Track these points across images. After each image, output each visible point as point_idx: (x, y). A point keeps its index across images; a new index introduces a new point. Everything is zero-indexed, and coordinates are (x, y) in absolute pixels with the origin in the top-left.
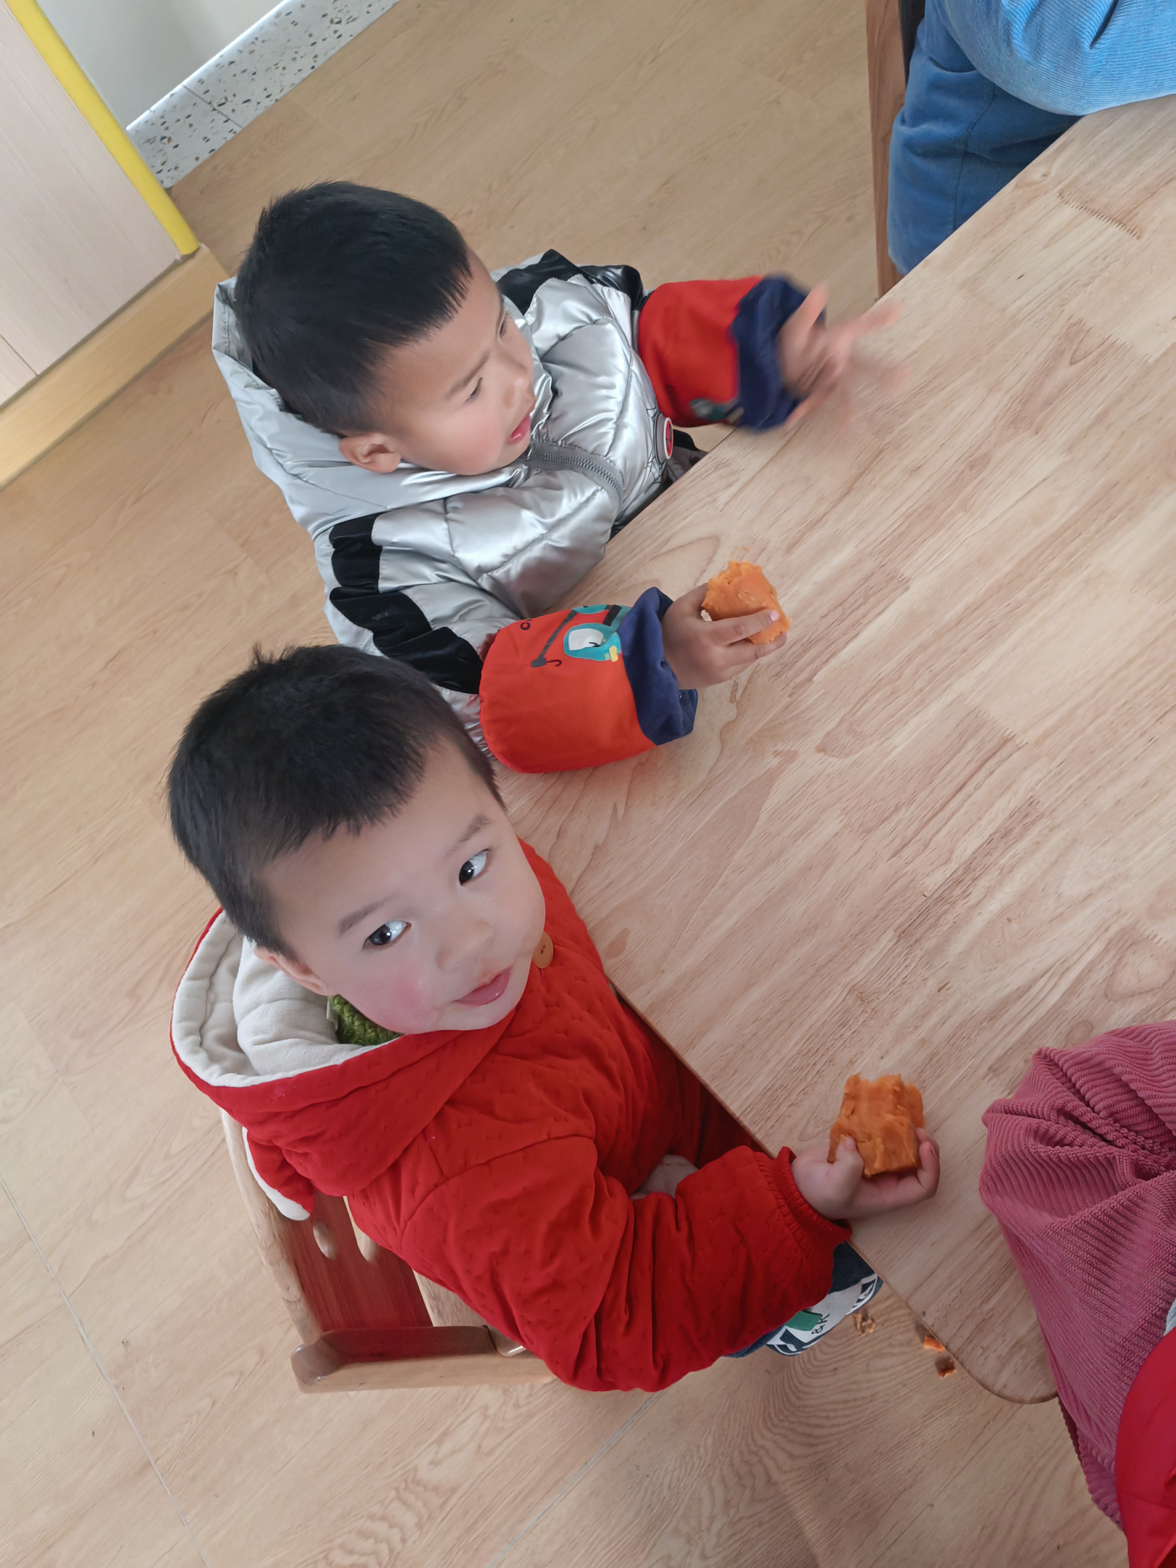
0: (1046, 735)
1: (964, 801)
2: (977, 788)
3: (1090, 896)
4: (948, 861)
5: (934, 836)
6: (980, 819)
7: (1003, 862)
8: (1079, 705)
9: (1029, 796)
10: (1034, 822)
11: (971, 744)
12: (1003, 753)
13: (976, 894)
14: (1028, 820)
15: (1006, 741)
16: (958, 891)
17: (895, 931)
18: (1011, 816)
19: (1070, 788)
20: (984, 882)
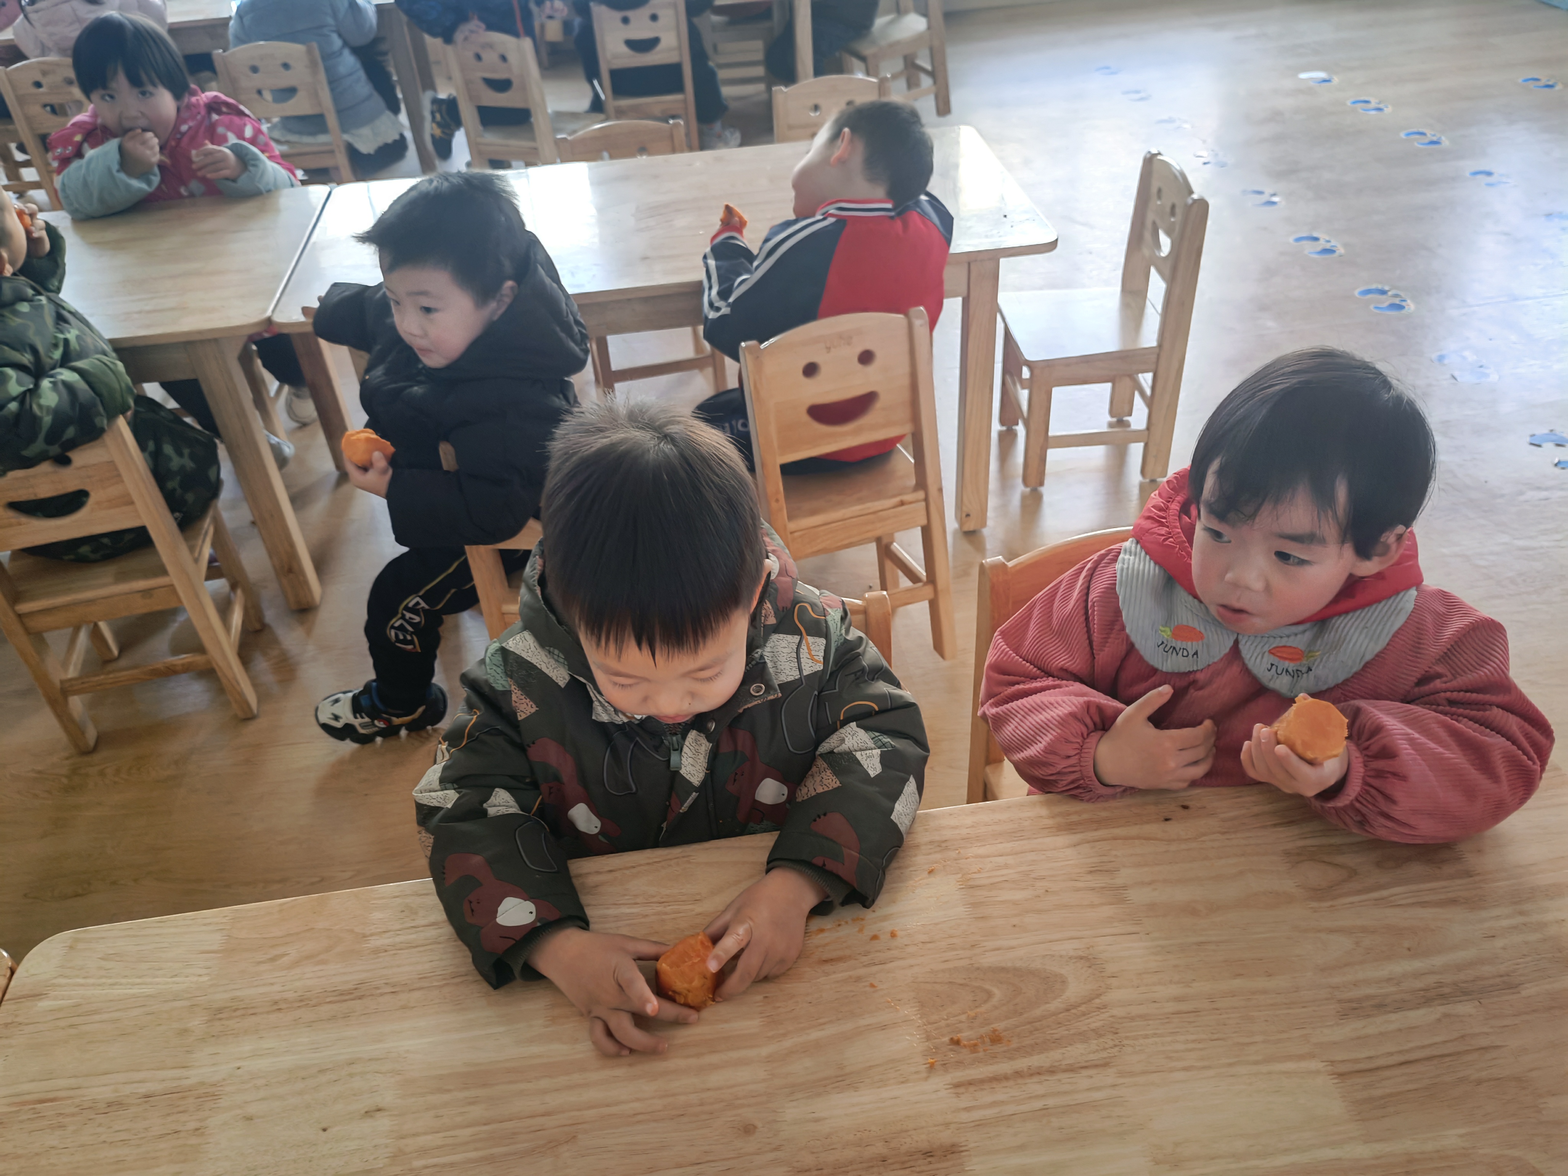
0: (1301, 1057)
1: (1409, 1051)
2: (1391, 1054)
4: (1446, 1016)
6: (1400, 1030)
7: (1394, 989)
9: (1342, 1021)
10: (1350, 1001)
11: (1378, 1092)
12: (1350, 1067)
13: (1431, 980)
14: (1355, 1005)
15: (1341, 1075)
16: (1446, 990)
17: (1519, 993)
18: (1369, 1016)
19: (1304, 1007)
20: (1418, 984)
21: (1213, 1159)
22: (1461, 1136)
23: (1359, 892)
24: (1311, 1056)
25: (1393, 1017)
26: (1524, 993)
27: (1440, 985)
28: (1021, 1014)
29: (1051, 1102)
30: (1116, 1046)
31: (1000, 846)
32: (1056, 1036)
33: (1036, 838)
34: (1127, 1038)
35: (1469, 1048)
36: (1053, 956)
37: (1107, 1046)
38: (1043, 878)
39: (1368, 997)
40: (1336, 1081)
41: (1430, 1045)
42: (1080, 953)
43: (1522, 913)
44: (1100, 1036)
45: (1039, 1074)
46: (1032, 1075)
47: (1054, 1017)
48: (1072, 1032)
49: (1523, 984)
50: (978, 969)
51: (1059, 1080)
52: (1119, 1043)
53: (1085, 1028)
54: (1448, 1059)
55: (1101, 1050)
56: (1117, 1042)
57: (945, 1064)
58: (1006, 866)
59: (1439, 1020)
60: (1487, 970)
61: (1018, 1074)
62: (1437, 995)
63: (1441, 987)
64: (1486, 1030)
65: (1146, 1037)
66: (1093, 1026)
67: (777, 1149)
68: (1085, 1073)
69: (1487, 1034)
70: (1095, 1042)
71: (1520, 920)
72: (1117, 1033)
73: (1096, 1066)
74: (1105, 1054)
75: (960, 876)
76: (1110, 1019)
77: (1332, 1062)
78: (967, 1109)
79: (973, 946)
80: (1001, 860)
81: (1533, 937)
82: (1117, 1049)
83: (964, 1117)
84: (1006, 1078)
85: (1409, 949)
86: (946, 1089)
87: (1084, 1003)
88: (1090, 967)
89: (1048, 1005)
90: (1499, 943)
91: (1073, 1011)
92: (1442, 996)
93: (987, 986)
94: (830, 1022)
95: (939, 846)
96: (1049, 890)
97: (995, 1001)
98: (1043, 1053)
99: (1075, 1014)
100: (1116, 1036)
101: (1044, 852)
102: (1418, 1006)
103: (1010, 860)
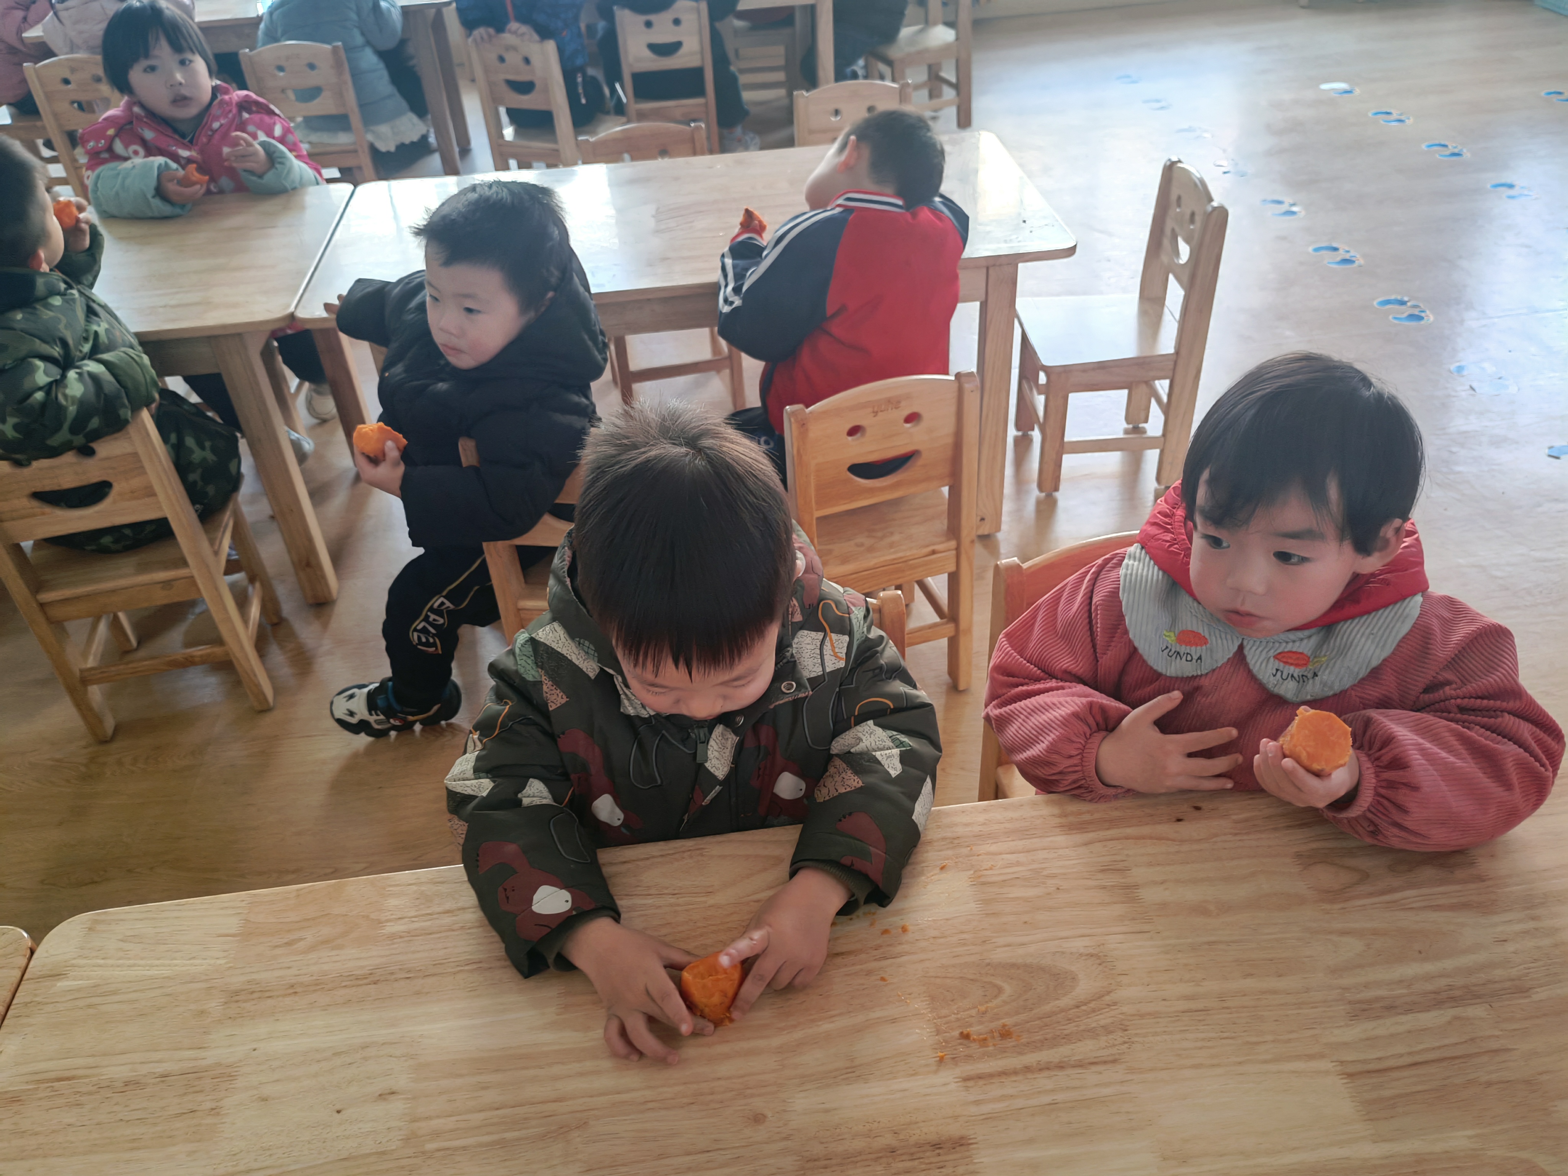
0: (1311, 1057)
1: (1419, 1052)
2: (1401, 1056)
3: (1344, 933)
4: (1456, 1018)
5: (1462, 1043)
6: (1409, 1032)
7: (1405, 991)
8: (1265, 1062)
9: (1353, 1022)
10: (1360, 1002)
11: (1387, 1093)
12: (1359, 1068)
13: (1443, 982)
14: (1365, 1006)
15: (1350, 1075)
16: (1457, 993)
17: (1530, 997)
18: (1378, 1017)
19: (1312, 1008)
20: (1429, 987)
21: (1221, 1156)
22: (1469, 1137)
23: (1371, 895)
24: (1321, 1056)
25: (1403, 1018)
26: (1535, 998)
27: (1451, 987)
28: (1031, 1009)
29: (1060, 1097)
30: (1125, 1043)
31: (1011, 843)
32: (1066, 1032)
33: (1047, 837)
34: (1136, 1034)
35: (1477, 1050)
36: (1063, 953)
37: (1116, 1043)
38: (1053, 876)
39: (1378, 999)
40: (1345, 1081)
41: (1439, 1048)
42: (1091, 951)
43: (1533, 918)
44: (1111, 1032)
45: (1048, 1069)
46: (1041, 1070)
47: (1063, 1014)
48: (1082, 1028)
49: (1534, 988)
50: (988, 964)
51: (1068, 1076)
52: (1128, 1040)
53: (1094, 1025)
54: (1457, 1061)
55: (1110, 1047)
56: (1126, 1039)
57: (954, 1058)
58: (1018, 864)
59: (1450, 1023)
60: (1498, 973)
61: (1027, 1069)
62: (1447, 998)
63: (1451, 990)
64: (1497, 1033)
65: (1156, 1034)
66: (1102, 1023)
67: (787, 1138)
68: (1094, 1068)
69: (1498, 1037)
70: (1105, 1038)
71: (1531, 925)
72: (1126, 1030)
73: (1105, 1062)
74: (1114, 1051)
75: (972, 872)
76: (1120, 1016)
77: (1342, 1062)
78: (977, 1103)
79: (984, 941)
80: (1012, 858)
81: (1546, 942)
82: (1126, 1045)
83: (974, 1110)
84: (1015, 1072)
85: (1420, 952)
86: (957, 1082)
87: (1094, 1000)
88: (1100, 964)
89: (1057, 1002)
90: (1510, 947)
91: (1084, 1008)
92: (1453, 999)
93: (999, 982)
94: (841, 1014)
95: (952, 843)
96: (1061, 888)
97: (1004, 997)
98: (1052, 1048)
99: (1084, 1011)
100: (1126, 1032)
101: (1055, 851)
102: (1427, 1009)
103: (1022, 857)
